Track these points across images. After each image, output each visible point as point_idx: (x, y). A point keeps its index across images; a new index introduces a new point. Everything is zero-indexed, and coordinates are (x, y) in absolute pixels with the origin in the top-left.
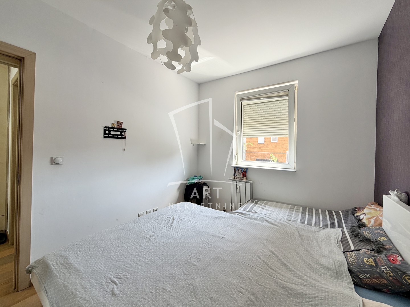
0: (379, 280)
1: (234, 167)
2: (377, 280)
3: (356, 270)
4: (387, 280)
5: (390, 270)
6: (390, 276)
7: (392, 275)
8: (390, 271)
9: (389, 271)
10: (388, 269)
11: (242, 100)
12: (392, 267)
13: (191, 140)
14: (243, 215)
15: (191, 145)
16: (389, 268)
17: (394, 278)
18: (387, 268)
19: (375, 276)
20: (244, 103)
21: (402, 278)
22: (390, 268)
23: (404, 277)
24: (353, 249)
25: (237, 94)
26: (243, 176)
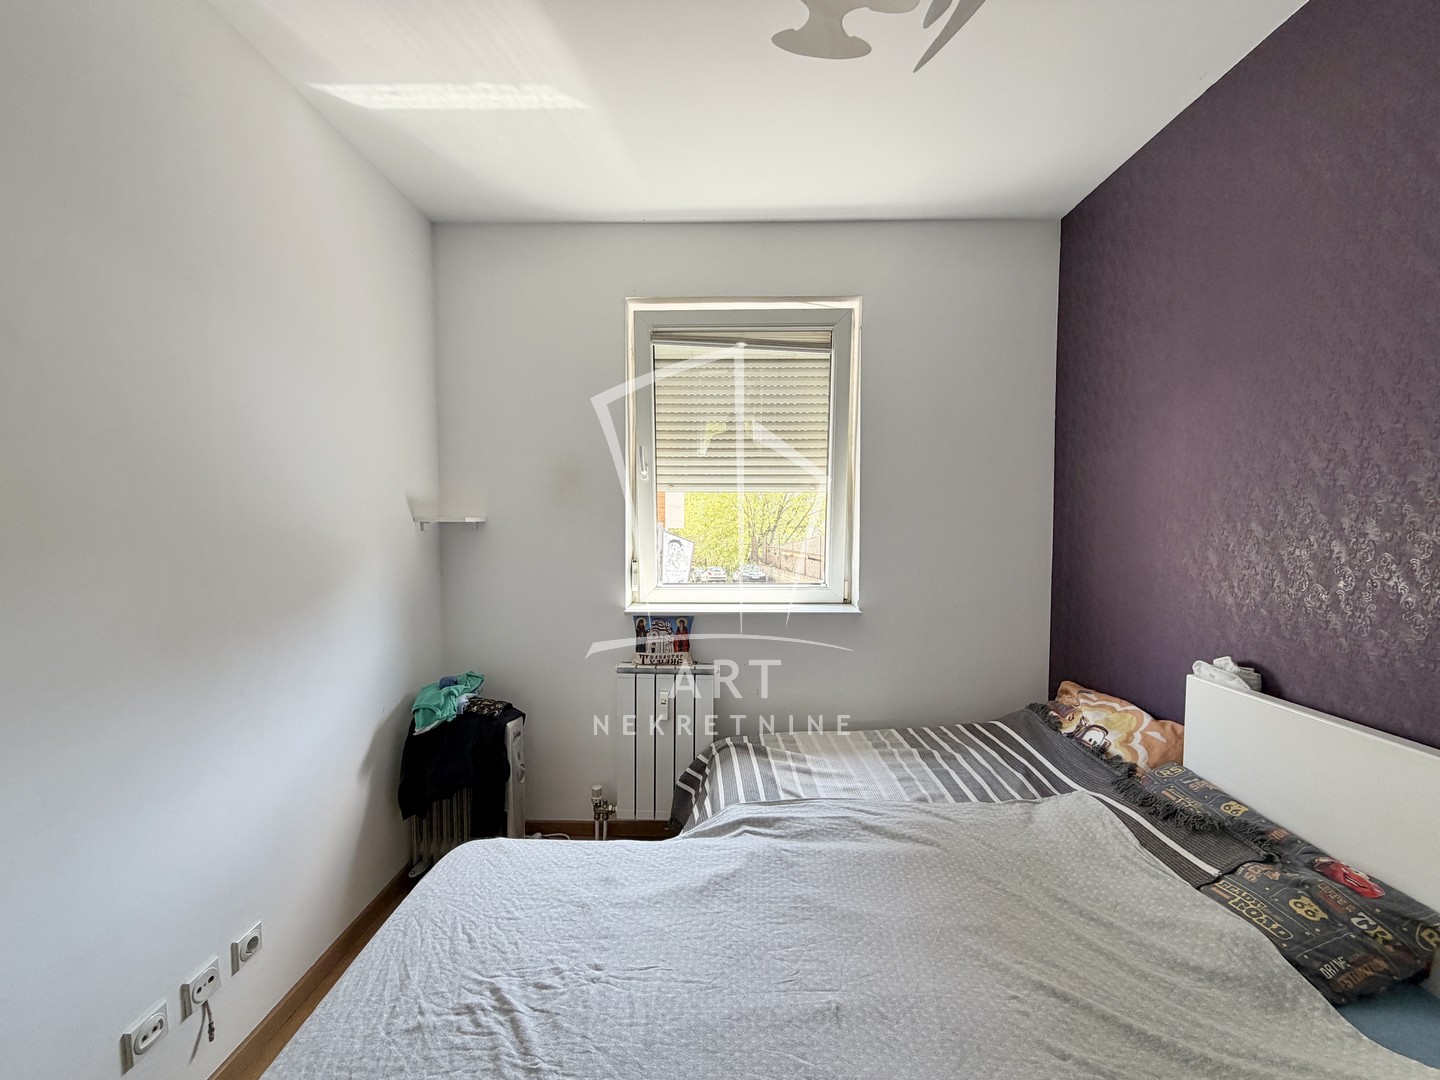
0: (1370, 967)
1: (636, 617)
2: (1366, 969)
3: (1306, 957)
4: (1386, 961)
5: (1378, 924)
6: (1386, 942)
7: (1389, 937)
8: (1381, 926)
9: (1376, 926)
10: (1372, 923)
11: (658, 336)
12: (1378, 910)
13: (412, 504)
14: (769, 827)
15: (414, 528)
16: (1373, 916)
17: (1398, 944)
18: (1367, 918)
19: (1358, 955)
20: (663, 350)
21: (1414, 940)
22: (1376, 916)
23: (1420, 936)
24: (1214, 872)
25: (633, 307)
26: (680, 651)
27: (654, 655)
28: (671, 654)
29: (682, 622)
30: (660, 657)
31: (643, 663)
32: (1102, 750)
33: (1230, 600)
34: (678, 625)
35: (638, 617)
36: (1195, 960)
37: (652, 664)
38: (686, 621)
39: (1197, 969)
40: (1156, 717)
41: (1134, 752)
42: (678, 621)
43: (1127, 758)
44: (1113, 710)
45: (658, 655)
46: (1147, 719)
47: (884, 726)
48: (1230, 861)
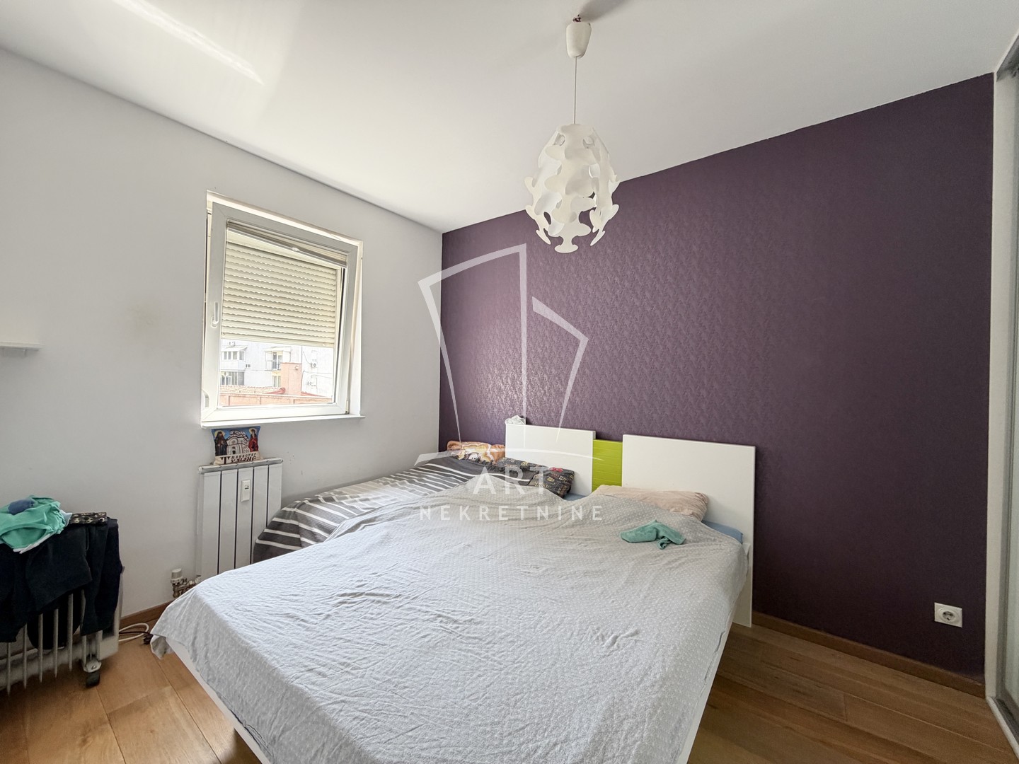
1: (214, 431)
24: (528, 480)
25: (211, 199)
26: (254, 451)
27: (235, 455)
28: (248, 453)
29: (253, 430)
30: (240, 456)
31: (225, 463)
32: (479, 460)
33: (515, 396)
34: (251, 433)
35: (215, 430)
36: (534, 502)
37: (232, 462)
38: (256, 430)
39: (535, 504)
40: (492, 445)
41: (489, 458)
42: (250, 430)
43: (487, 460)
44: (476, 446)
45: (238, 455)
46: (490, 446)
47: (380, 477)
48: (530, 476)
